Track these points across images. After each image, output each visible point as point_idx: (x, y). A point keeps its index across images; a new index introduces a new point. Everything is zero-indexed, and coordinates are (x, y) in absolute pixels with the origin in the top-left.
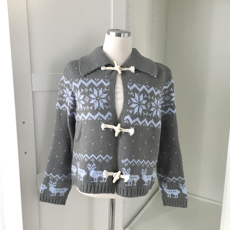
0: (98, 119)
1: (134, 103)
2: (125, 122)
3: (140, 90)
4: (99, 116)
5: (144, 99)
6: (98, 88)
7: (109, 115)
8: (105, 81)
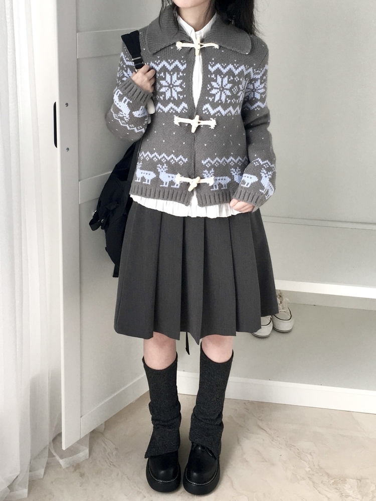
2: (204, 113)
3: (224, 71)
5: (229, 82)
6: (172, 73)
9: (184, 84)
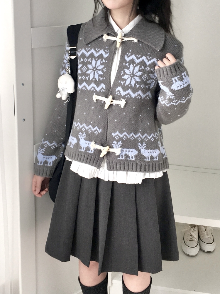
0: (92, 90)
1: (127, 74)
4: (93, 87)
7: (102, 87)
8: (105, 51)
9: (105, 69)
